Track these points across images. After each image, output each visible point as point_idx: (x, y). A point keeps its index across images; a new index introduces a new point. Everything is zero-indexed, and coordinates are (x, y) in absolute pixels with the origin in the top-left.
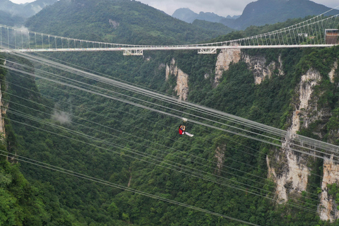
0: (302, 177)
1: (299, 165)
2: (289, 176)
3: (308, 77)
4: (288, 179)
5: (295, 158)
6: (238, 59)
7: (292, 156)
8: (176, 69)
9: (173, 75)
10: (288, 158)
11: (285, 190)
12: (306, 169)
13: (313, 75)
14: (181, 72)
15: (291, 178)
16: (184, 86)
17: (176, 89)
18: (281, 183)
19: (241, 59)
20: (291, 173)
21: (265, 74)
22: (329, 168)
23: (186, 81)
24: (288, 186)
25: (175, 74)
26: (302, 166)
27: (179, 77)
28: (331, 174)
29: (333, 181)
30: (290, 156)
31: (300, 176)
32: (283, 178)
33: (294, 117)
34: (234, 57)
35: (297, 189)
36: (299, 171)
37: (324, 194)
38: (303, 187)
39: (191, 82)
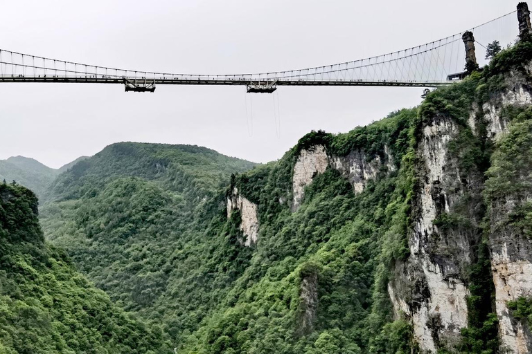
0: (456, 303)
1: (446, 280)
2: (433, 305)
3: (434, 128)
4: (432, 311)
5: (438, 269)
6: (325, 166)
7: (432, 267)
8: (239, 201)
9: (236, 209)
10: (426, 271)
11: (429, 332)
12: (460, 286)
13: (442, 124)
14: (246, 202)
15: (437, 308)
16: (252, 221)
17: (242, 227)
18: (420, 321)
19: (329, 166)
20: (434, 297)
21: (367, 176)
22: (504, 272)
23: (255, 214)
24: (434, 324)
25: (239, 207)
26: (453, 283)
27: (244, 209)
28: (510, 282)
29: (516, 295)
30: (428, 266)
31: (452, 303)
32: (423, 309)
33: (423, 197)
34: (318, 165)
35: (451, 327)
36: (449, 292)
37: (505, 324)
38: (462, 321)
39: (261, 212)
